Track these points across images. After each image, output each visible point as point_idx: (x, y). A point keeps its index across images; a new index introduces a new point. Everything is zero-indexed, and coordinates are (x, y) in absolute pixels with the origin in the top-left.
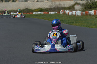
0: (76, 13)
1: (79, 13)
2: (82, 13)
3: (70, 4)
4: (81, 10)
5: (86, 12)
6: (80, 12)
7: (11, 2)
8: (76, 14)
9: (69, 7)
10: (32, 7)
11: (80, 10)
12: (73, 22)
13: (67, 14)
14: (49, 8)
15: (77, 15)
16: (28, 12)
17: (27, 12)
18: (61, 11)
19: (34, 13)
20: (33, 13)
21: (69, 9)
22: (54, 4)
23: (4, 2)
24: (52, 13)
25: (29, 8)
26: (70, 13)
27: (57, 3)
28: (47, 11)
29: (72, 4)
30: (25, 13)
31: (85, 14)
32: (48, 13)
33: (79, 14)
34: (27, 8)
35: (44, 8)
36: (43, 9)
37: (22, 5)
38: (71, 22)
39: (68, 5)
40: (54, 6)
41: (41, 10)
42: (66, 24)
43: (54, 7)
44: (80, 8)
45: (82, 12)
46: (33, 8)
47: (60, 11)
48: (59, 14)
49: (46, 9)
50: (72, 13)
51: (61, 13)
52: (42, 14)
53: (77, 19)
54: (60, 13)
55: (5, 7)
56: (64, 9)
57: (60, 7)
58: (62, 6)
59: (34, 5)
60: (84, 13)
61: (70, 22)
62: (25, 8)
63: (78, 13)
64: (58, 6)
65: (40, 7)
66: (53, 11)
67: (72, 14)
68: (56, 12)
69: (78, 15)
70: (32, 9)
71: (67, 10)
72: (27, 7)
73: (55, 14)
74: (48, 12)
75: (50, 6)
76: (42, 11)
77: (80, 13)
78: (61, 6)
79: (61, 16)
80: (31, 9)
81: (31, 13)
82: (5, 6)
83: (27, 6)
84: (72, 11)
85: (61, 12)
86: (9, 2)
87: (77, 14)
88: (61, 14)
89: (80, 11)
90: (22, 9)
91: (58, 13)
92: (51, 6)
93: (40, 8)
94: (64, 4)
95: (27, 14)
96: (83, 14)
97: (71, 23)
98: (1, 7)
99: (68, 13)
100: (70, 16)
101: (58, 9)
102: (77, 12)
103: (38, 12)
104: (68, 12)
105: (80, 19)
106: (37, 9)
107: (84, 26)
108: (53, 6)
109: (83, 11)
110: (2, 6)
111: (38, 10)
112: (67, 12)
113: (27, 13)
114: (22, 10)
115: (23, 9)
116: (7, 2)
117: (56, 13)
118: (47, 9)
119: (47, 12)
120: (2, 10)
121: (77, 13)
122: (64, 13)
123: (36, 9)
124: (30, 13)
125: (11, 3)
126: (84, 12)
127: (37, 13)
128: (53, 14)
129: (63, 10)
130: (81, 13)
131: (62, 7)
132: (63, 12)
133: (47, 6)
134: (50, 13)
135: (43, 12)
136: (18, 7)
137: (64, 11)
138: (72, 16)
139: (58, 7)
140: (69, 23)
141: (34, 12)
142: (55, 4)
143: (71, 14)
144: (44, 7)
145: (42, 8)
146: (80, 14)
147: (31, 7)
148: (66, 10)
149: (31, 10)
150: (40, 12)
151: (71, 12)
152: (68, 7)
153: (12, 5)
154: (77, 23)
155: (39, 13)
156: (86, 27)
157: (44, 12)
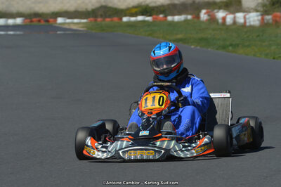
0: (245, 17)
1: (254, 19)
2: (263, 19)
4: (259, 8)
5: (275, 16)
6: (258, 16)
8: (245, 22)
11: (257, 11)
12: (238, 45)
13: (220, 21)
14: (169, 5)
15: (248, 24)
16: (106, 17)
17: (104, 16)
18: (204, 11)
19: (125, 19)
20: (121, 19)
21: (225, 6)
24: (177, 18)
25: (110, 5)
26: (229, 19)
28: (161, 13)
30: (99, 19)
31: (273, 20)
32: (166, 20)
33: (254, 21)
34: (104, 4)
35: (152, 5)
36: (150, 7)
38: (231, 45)
41: (146, 10)
42: (217, 49)
44: (258, 4)
45: (262, 15)
46: (122, 5)
47: (200, 12)
48: (195, 20)
49: (159, 6)
50: (235, 17)
51: (202, 19)
52: (148, 21)
53: (248, 37)
54: (198, 17)
55: (40, 2)
56: (213, 5)
57: (199, 3)
60: (269, 17)
61: (228, 43)
62: (97, 5)
63: (252, 19)
65: (142, 1)
66: (180, 14)
67: (235, 22)
68: (190, 14)
69: (252, 23)
70: (118, 7)
71: (221, 11)
72: (105, 2)
73: (186, 21)
74: (166, 16)
76: (147, 12)
77: (256, 18)
79: (203, 26)
80: (115, 6)
81: (116, 19)
84: (233, 13)
85: (204, 15)
87: (247, 21)
88: (203, 22)
89: (258, 13)
90: (90, 7)
91: (193, 18)
93: (143, 4)
95: (103, 23)
96: (266, 21)
97: (230, 48)
99: (224, 19)
100: (229, 26)
101: (193, 7)
102: (247, 17)
103: (136, 17)
104: (224, 15)
105: (258, 36)
106: (134, 7)
107: (267, 55)
109: (265, 13)
111: (136, 10)
112: (220, 14)
113: (104, 20)
114: (90, 9)
115: (93, 7)
117: (189, 17)
118: (163, 6)
119: (161, 16)
120: (32, 11)
121: (249, 18)
122: (213, 19)
123: (130, 6)
124: (112, 21)
126: (268, 14)
127: (133, 19)
128: (180, 22)
129: (209, 10)
130: (260, 18)
132: (209, 15)
134: (170, 18)
135: (150, 16)
136: (79, 2)
137: (211, 14)
138: (234, 27)
139: (194, 2)
140: (224, 47)
141: (125, 16)
143: (232, 22)
144: (155, 2)
145: (147, 5)
146: (258, 20)
147: (115, 2)
148: (216, 11)
149: (116, 9)
150: (143, 15)
151: (232, 16)
154: (249, 46)
155: (140, 18)
156: (274, 58)
157: (155, 16)
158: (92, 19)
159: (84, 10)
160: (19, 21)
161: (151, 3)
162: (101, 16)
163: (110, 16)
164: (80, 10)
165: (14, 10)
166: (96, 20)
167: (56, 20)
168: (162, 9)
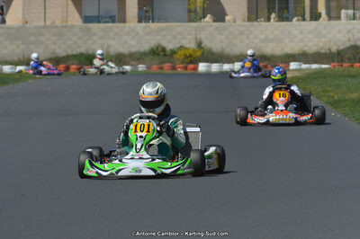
17: (353, 60)
23: (272, 20)
30: (345, 65)
37: (340, 32)
55: (272, 41)
62: (348, 45)
82: (271, 37)
95: (351, 69)
98: (257, 41)
110: (262, 37)
113: (352, 65)
114: (334, 49)
136: (324, 40)
153: (301, 33)
158: (336, 64)
159: (327, 51)
160: (238, 66)
162: (349, 59)
164: (323, 51)
165: (236, 51)
167: (289, 66)
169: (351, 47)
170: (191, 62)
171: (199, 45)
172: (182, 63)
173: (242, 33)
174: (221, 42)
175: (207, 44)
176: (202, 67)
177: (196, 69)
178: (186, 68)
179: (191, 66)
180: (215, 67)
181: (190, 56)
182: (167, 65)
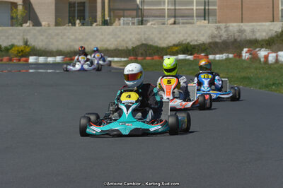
3: (270, 30)
7: (97, 25)
9: (267, 38)
10: (160, 39)
13: (262, 60)
14: (210, 43)
16: (147, 56)
17: (145, 55)
18: (245, 50)
20: (162, 58)
21: (267, 44)
22: (224, 30)
23: (77, 25)
24: (218, 57)
25: (151, 43)
26: (272, 58)
27: (234, 27)
28: (203, 52)
29: (276, 32)
30: (139, 58)
34: (144, 42)
35: (193, 43)
36: (191, 46)
37: (131, 33)
38: (274, 84)
39: (264, 34)
40: (224, 36)
41: (186, 49)
42: (260, 88)
43: (223, 38)
46: (163, 43)
47: (242, 50)
48: (237, 58)
49: (200, 44)
50: (277, 56)
51: (243, 58)
52: (188, 60)
54: (240, 56)
55: (80, 40)
56: (254, 44)
57: (240, 41)
58: (249, 36)
59: (167, 33)
61: (271, 83)
64: (236, 38)
65: (182, 39)
66: (221, 53)
67: (277, 61)
68: (231, 53)
70: (159, 46)
71: (263, 49)
72: (145, 39)
73: (227, 59)
74: (207, 55)
75: (213, 37)
76: (188, 51)
78: (246, 36)
79: (245, 65)
80: (155, 45)
81: (156, 57)
82: (80, 37)
83: (146, 36)
84: (276, 51)
85: (245, 54)
86: (91, 25)
88: (244, 61)
90: (130, 46)
91: (235, 56)
92: (215, 37)
93: (184, 42)
94: (253, 32)
95: (145, 61)
97: (274, 87)
99: (266, 57)
100: (271, 64)
101: (235, 45)
103: (177, 55)
104: (266, 53)
106: (174, 45)
108: (221, 36)
110: (73, 37)
111: (176, 48)
112: (262, 53)
113: (145, 59)
114: (130, 48)
115: (134, 46)
116: (88, 26)
117: (231, 56)
118: (204, 44)
119: (202, 54)
120: (72, 49)
122: (255, 58)
123: (170, 45)
124: (153, 59)
125: (99, 27)
128: (222, 61)
129: (251, 49)
131: (248, 38)
132: (250, 54)
133: (203, 36)
134: (211, 57)
135: (191, 55)
136: (119, 40)
137: (252, 52)
138: (275, 66)
139: (235, 40)
140: (267, 86)
141: (166, 55)
142: (226, 31)
143: (274, 61)
144: (197, 41)
145: (188, 43)
147: (156, 40)
148: (258, 49)
149: (157, 47)
150: (184, 54)
151: (274, 55)
152: (264, 38)
153: (102, 35)
155: (181, 57)
157: (195, 55)
158: (132, 57)
159: (125, 48)
160: (59, 59)
161: (191, 41)
162: (142, 54)
163: (150, 55)
164: (120, 48)
165: (53, 48)
166: (136, 59)
168: (203, 47)
169: (142, 45)
170: (23, 56)
171: (26, 43)
172: (16, 57)
173: (58, 35)
174: (42, 41)
175: (32, 43)
176: (32, 59)
177: (27, 61)
178: (19, 60)
179: (24, 59)
180: (41, 60)
181: (22, 51)
182: (5, 59)
